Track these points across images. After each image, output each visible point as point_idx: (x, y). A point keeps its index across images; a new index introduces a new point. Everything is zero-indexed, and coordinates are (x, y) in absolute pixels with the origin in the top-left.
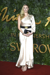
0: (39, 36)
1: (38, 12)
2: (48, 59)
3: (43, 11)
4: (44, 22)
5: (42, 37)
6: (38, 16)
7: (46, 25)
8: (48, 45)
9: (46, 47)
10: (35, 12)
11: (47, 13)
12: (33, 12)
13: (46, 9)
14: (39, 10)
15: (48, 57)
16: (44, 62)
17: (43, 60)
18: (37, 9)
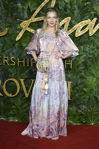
0: (4, 60)
1: (1, 9)
2: (22, 109)
3: (12, 8)
4: (14, 31)
5: (10, 62)
6: (1, 19)
7: (18, 38)
8: (22, 80)
9: (18, 85)
11: (19, 13)
13: (19, 5)
14: (4, 6)
15: (22, 104)
16: (14, 116)
17: (12, 112)
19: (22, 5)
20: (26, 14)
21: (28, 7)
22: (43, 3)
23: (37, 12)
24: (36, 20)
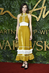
1: (17, 5)
6: (17, 10)
10: (14, 5)
12: (12, 6)
14: (19, 4)
18: (16, 2)
19: (28, 3)
20: (30, 7)
21: (31, 3)
22: (39, 1)
23: (36, 6)
24: (36, 10)
